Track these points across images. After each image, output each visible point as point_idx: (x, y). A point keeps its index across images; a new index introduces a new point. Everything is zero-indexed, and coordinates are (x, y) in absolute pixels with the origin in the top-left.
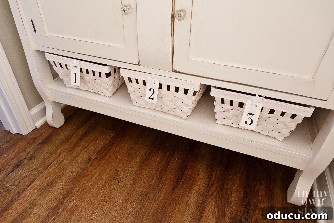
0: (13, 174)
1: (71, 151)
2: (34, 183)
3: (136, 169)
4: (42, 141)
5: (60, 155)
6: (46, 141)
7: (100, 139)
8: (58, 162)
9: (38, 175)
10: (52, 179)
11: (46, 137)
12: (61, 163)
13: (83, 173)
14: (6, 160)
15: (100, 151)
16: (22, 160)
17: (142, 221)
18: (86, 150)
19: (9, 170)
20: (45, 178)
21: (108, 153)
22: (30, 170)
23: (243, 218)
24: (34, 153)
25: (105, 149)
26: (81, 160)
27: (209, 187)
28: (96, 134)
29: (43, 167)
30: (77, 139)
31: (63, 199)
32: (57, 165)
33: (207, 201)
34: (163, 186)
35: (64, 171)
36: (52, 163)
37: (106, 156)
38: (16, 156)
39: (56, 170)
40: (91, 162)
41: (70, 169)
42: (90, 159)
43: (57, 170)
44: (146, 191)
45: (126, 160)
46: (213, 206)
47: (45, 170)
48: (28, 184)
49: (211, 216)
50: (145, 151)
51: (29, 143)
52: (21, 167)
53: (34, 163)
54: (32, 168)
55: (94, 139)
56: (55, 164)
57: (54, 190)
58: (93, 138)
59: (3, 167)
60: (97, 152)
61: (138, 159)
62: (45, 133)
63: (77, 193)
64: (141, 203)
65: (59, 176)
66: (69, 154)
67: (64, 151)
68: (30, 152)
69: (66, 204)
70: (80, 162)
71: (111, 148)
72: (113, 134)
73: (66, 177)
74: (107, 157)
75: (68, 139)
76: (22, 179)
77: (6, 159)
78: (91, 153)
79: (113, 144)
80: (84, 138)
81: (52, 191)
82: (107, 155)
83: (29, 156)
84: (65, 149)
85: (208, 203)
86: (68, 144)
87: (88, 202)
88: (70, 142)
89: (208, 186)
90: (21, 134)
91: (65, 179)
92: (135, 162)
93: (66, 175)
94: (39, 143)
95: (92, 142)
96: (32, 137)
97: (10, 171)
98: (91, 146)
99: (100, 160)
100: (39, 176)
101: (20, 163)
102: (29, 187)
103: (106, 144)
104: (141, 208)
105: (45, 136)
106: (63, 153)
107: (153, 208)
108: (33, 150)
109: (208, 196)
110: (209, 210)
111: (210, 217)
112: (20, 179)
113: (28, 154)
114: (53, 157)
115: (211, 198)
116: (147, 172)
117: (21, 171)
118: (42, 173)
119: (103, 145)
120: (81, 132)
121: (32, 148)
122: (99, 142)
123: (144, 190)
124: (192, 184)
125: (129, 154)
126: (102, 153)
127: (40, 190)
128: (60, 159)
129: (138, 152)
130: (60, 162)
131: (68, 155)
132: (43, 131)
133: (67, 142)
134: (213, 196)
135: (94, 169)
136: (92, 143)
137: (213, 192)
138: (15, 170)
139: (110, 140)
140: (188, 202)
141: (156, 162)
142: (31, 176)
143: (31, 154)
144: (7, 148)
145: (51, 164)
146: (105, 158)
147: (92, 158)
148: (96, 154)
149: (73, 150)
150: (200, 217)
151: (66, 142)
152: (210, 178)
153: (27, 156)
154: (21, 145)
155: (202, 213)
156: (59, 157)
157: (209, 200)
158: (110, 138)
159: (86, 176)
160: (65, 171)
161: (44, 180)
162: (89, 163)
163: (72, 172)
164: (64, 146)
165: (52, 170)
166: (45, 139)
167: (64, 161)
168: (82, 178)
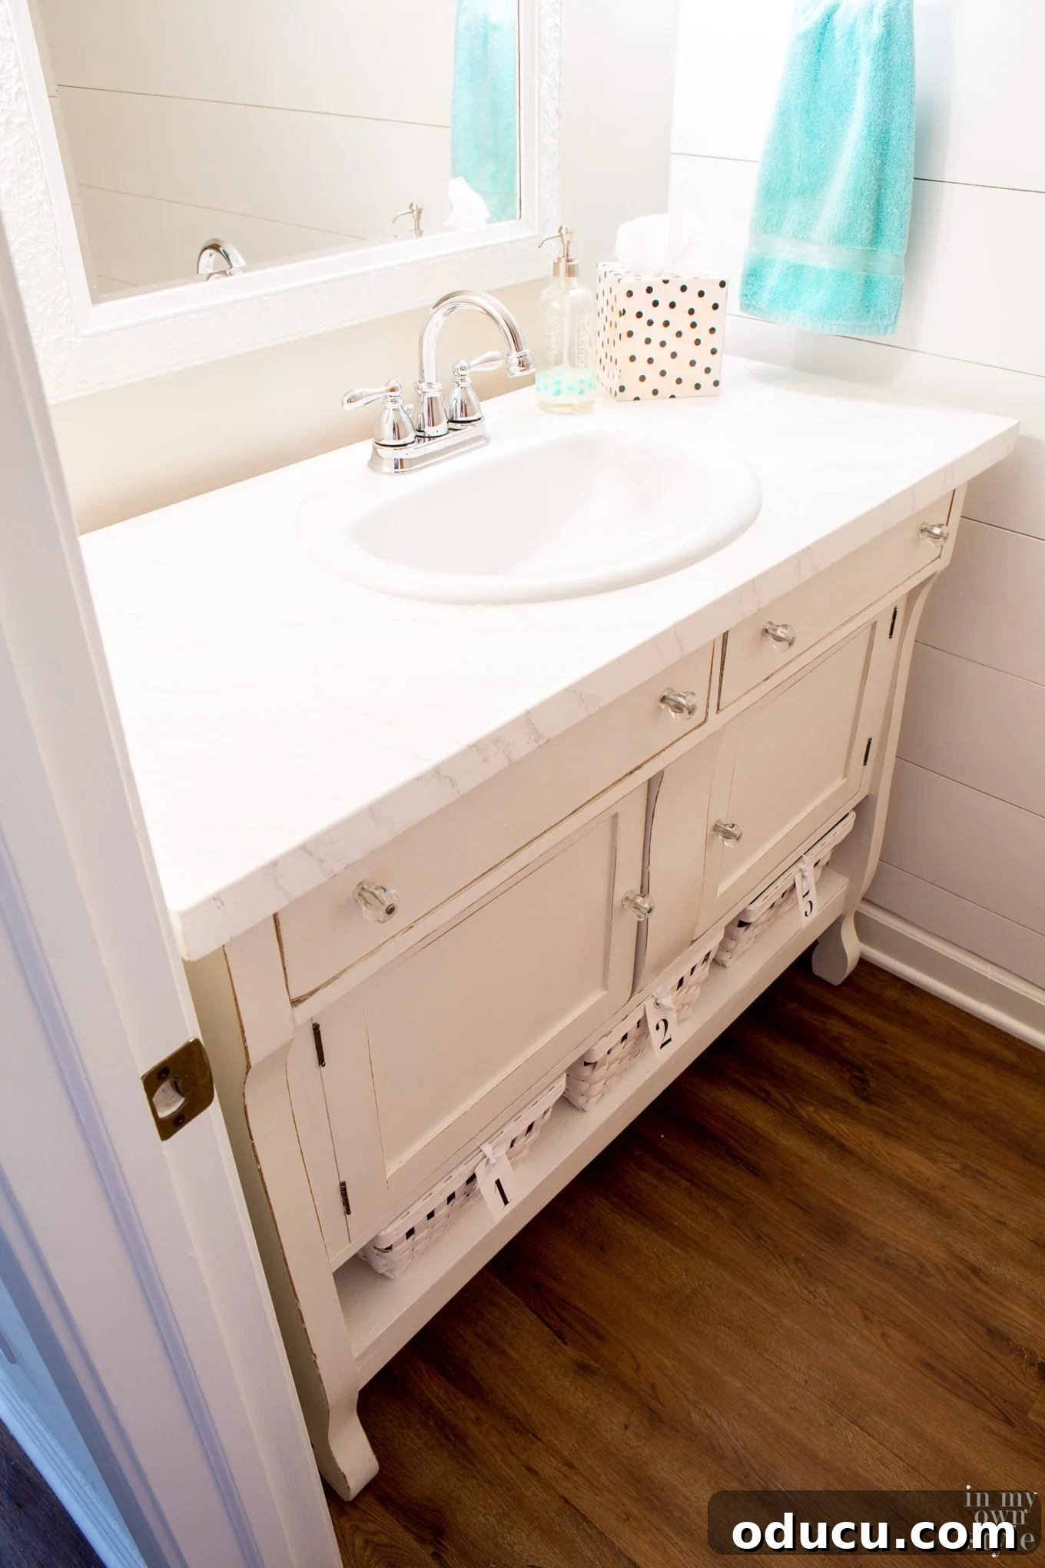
1: (522, 1427)
3: (667, 1243)
4: (422, 1541)
5: (530, 1469)
6: (433, 1526)
7: (497, 1321)
8: (565, 1476)
9: (606, 1550)
10: (635, 1494)
11: (406, 1529)
12: (571, 1466)
13: (639, 1394)
15: (557, 1329)
17: (828, 1264)
18: (540, 1375)
20: (628, 1519)
21: (576, 1308)
23: (857, 1074)
25: (552, 1314)
26: (576, 1396)
27: (767, 1100)
29: (573, 1531)
30: (465, 1403)
31: (723, 1457)
32: (577, 1478)
33: (804, 1119)
34: (741, 1194)
35: (611, 1454)
36: (562, 1497)
37: (589, 1316)
39: (599, 1482)
40: (597, 1366)
41: (609, 1436)
42: (583, 1368)
43: (603, 1479)
44: (747, 1236)
45: (624, 1260)
46: (821, 1113)
47: (590, 1523)
49: (843, 1126)
50: (603, 1201)
55: (490, 1343)
56: (569, 1485)
57: (684, 1489)
58: (485, 1347)
60: (558, 1340)
61: (630, 1230)
62: (376, 1533)
63: (710, 1417)
64: (781, 1256)
65: (630, 1472)
66: (539, 1435)
67: (514, 1454)
69: (744, 1452)
70: (588, 1398)
71: (556, 1296)
73: (638, 1450)
74: (593, 1315)
75: (451, 1437)
78: (556, 1360)
79: (538, 1287)
80: (472, 1378)
81: (688, 1494)
82: (582, 1312)
84: (508, 1448)
85: (810, 1118)
86: (485, 1435)
87: (749, 1388)
88: (473, 1431)
89: (765, 1101)
91: (647, 1452)
92: (641, 1239)
93: (633, 1448)
94: (435, 1555)
95: (503, 1352)
98: (525, 1356)
99: (600, 1337)
100: (610, 1545)
103: (529, 1309)
104: (797, 1260)
105: (400, 1531)
106: (523, 1457)
107: (799, 1231)
109: (792, 1111)
110: (827, 1123)
111: (845, 1130)
114: (534, 1493)
115: (798, 1107)
116: (683, 1217)
118: (601, 1534)
119: (533, 1317)
120: (433, 1388)
122: (514, 1328)
123: (744, 1239)
124: (752, 1129)
125: (602, 1249)
126: (569, 1326)
127: (673, 1535)
128: (548, 1467)
129: (603, 1223)
130: (564, 1468)
131: (540, 1440)
133: (469, 1442)
134: (795, 1103)
135: (634, 1357)
136: (510, 1351)
137: (785, 1098)
139: (516, 1293)
140: (796, 1155)
141: (656, 1187)
145: (567, 1501)
146: (597, 1318)
147: (580, 1359)
148: (566, 1344)
149: (519, 1420)
150: (842, 1147)
151: (465, 1445)
152: (741, 1087)
155: (832, 1139)
156: (539, 1471)
157: (804, 1114)
159: (653, 1386)
160: (614, 1450)
161: (635, 1524)
162: (602, 1371)
163: (626, 1428)
164: (487, 1451)
165: (597, 1498)
166: (414, 1529)
167: (565, 1453)
168: (657, 1398)
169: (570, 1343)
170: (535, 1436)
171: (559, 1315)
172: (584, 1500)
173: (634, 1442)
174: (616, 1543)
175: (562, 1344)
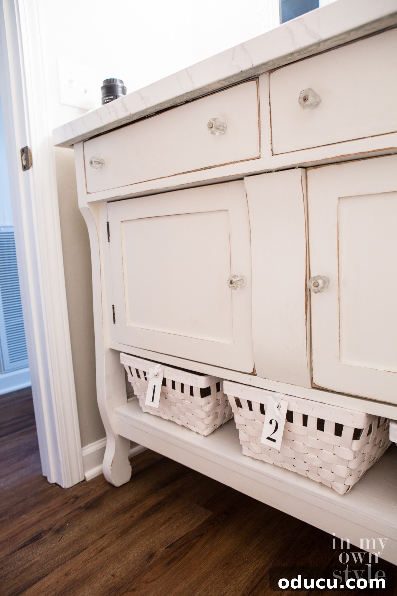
0: (22, 553)
1: (125, 532)
2: (46, 579)
4: (86, 504)
5: (104, 535)
6: (91, 506)
7: (182, 520)
8: (97, 549)
9: (56, 565)
10: (77, 579)
11: (93, 499)
12: (100, 551)
13: (130, 582)
14: (23, 525)
15: (175, 544)
16: (45, 531)
18: (150, 538)
19: (19, 543)
20: (66, 575)
21: (187, 553)
22: (48, 553)
24: (67, 522)
25: (185, 542)
26: (136, 554)
28: (176, 509)
29: (70, 552)
30: (142, 512)
32: (94, 553)
35: (101, 568)
36: (87, 548)
37: (181, 558)
38: (39, 521)
39: (88, 563)
40: (152, 562)
41: (111, 567)
42: (151, 556)
43: (90, 564)
45: (219, 576)
47: (71, 559)
48: (36, 577)
50: (263, 564)
51: (66, 503)
52: (39, 542)
53: (59, 540)
54: (53, 548)
55: (170, 519)
56: (92, 551)
58: (168, 517)
59: (14, 536)
60: (168, 545)
61: (244, 578)
62: (95, 491)
65: (89, 577)
66: (120, 538)
67: (113, 530)
68: (62, 518)
70: (134, 558)
71: (196, 543)
72: (207, 517)
73: (99, 581)
74: (183, 560)
75: (126, 509)
76: (32, 565)
77: (24, 523)
78: (158, 544)
79: (202, 535)
80: (153, 514)
82: (185, 555)
83: (57, 526)
84: (116, 528)
86: (125, 519)
88: (128, 515)
90: (60, 486)
91: (97, 585)
92: (236, 585)
93: (101, 578)
94: (80, 507)
95: (165, 523)
96: (74, 493)
97: (21, 545)
98: (161, 532)
99: (169, 563)
100: (57, 567)
101: (40, 534)
102: (35, 584)
103: (188, 533)
105: (93, 497)
106: (110, 533)
108: (67, 516)
112: (27, 565)
113: (57, 523)
114: (93, 537)
117: (35, 551)
118: (64, 563)
119: (183, 534)
120: (151, 502)
121: (67, 513)
122: (177, 527)
125: (227, 564)
126: (177, 550)
128: (103, 543)
129: (246, 564)
130: (100, 548)
131: (117, 539)
132: (93, 487)
135: (154, 580)
136: (165, 526)
138: (27, 546)
139: (198, 526)
142: (46, 563)
143: (62, 522)
144: (33, 504)
145: (84, 549)
146: (180, 562)
147: (156, 555)
148: (166, 548)
149: (128, 531)
151: (122, 513)
153: (54, 525)
154: (54, 503)
156: (102, 539)
158: (200, 523)
159: (134, 590)
160: (103, 569)
161: (63, 578)
162: (148, 565)
163: (113, 575)
164: (117, 521)
165: (81, 562)
166: (92, 501)
167: (108, 549)
168: (126, 592)
169: (167, 550)
170: (120, 537)
171: (183, 545)
172: (84, 556)
173: (104, 579)
174: (57, 570)
175: (166, 547)
